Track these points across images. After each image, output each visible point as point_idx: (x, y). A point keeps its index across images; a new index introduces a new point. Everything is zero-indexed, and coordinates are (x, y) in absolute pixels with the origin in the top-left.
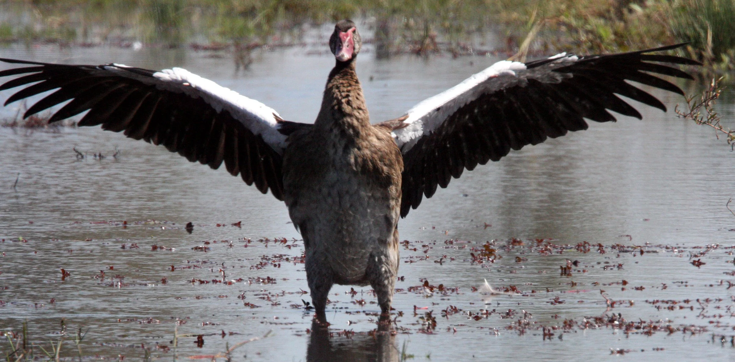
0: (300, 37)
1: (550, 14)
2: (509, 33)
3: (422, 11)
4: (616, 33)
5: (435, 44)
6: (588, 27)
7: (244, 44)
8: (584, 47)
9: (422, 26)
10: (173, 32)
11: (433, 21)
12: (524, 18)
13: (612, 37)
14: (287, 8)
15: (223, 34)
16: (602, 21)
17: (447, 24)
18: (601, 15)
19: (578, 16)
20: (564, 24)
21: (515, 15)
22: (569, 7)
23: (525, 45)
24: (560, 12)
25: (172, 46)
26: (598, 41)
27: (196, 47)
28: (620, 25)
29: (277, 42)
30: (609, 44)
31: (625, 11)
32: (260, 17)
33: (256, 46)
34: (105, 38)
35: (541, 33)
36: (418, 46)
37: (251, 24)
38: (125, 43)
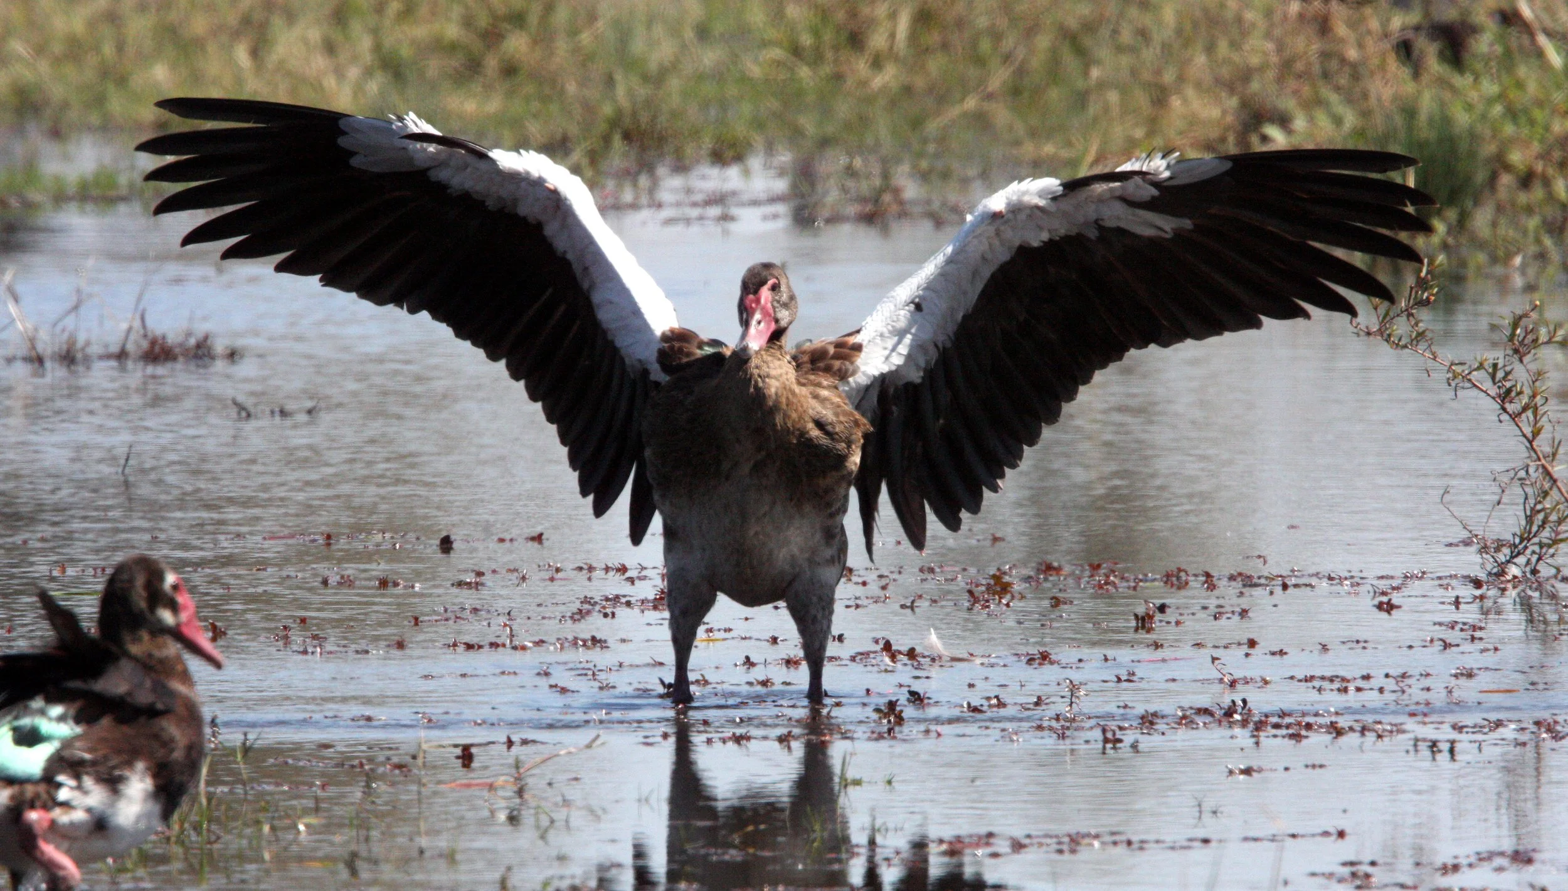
0: (652, 190)
3: (878, 142)
5: (901, 203)
9: (877, 169)
11: (898, 160)
12: (1066, 153)
14: (627, 137)
17: (924, 164)
18: (1209, 145)
21: (1049, 148)
22: (1150, 134)
24: (1132, 143)
29: (609, 201)
31: (1254, 139)
32: (577, 155)
36: (869, 208)
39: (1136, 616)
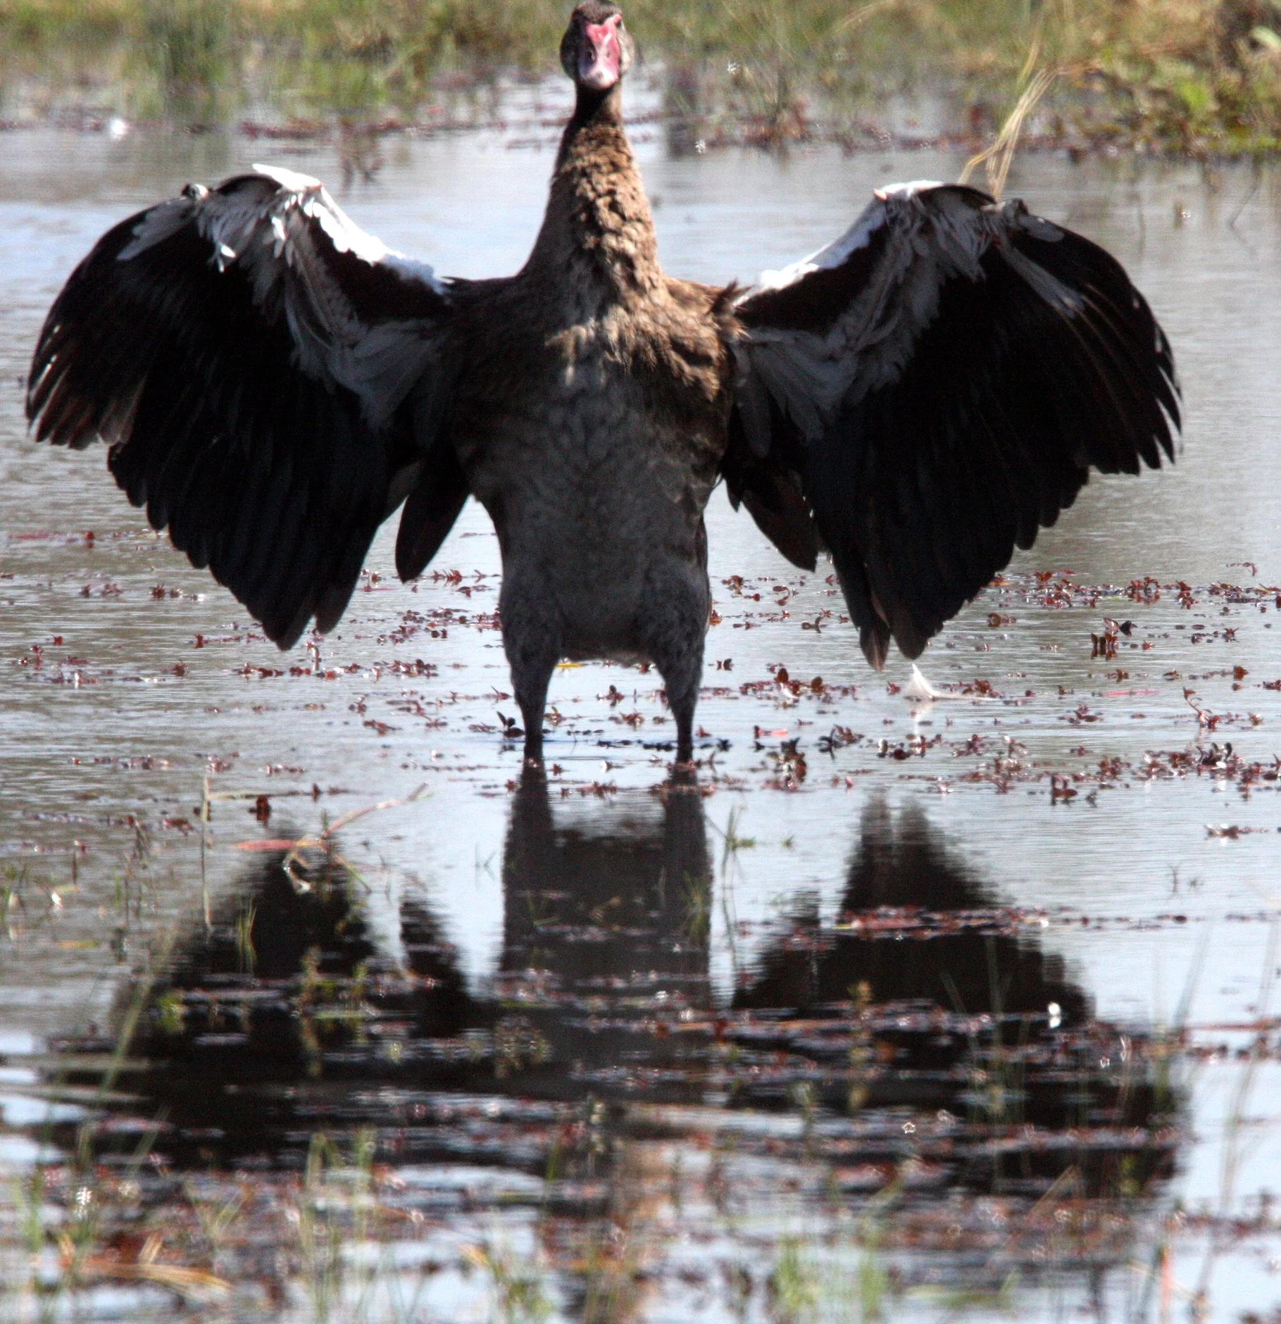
0: (494, 106)
1: (1066, 55)
2: (972, 96)
3: (774, 47)
4: (1221, 97)
5: (801, 122)
6: (1156, 83)
7: (361, 123)
8: (1147, 129)
9: (772, 79)
10: (200, 96)
11: (798, 69)
12: (1008, 62)
13: (1213, 106)
14: (461, 40)
15: (311, 100)
16: (1187, 70)
17: (831, 75)
18: (1187, 55)
19: (1133, 59)
20: (1100, 73)
21: (987, 56)
22: (1111, 38)
23: (1012, 125)
24: (1090, 49)
25: (199, 129)
26: (1180, 115)
27: (252, 131)
28: (1230, 78)
29: (440, 120)
30: (1204, 124)
31: (1242, 45)
32: (399, 62)
33: (392, 127)
34: (44, 110)
35: (1047, 98)
36: (763, 129)
37: (379, 78)
38: (90, 121)
39: (1094, 638)
